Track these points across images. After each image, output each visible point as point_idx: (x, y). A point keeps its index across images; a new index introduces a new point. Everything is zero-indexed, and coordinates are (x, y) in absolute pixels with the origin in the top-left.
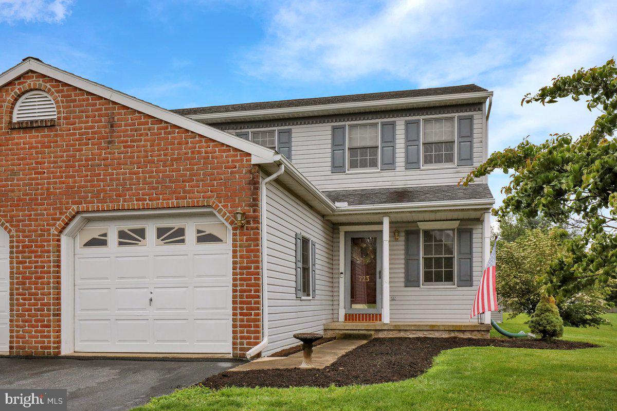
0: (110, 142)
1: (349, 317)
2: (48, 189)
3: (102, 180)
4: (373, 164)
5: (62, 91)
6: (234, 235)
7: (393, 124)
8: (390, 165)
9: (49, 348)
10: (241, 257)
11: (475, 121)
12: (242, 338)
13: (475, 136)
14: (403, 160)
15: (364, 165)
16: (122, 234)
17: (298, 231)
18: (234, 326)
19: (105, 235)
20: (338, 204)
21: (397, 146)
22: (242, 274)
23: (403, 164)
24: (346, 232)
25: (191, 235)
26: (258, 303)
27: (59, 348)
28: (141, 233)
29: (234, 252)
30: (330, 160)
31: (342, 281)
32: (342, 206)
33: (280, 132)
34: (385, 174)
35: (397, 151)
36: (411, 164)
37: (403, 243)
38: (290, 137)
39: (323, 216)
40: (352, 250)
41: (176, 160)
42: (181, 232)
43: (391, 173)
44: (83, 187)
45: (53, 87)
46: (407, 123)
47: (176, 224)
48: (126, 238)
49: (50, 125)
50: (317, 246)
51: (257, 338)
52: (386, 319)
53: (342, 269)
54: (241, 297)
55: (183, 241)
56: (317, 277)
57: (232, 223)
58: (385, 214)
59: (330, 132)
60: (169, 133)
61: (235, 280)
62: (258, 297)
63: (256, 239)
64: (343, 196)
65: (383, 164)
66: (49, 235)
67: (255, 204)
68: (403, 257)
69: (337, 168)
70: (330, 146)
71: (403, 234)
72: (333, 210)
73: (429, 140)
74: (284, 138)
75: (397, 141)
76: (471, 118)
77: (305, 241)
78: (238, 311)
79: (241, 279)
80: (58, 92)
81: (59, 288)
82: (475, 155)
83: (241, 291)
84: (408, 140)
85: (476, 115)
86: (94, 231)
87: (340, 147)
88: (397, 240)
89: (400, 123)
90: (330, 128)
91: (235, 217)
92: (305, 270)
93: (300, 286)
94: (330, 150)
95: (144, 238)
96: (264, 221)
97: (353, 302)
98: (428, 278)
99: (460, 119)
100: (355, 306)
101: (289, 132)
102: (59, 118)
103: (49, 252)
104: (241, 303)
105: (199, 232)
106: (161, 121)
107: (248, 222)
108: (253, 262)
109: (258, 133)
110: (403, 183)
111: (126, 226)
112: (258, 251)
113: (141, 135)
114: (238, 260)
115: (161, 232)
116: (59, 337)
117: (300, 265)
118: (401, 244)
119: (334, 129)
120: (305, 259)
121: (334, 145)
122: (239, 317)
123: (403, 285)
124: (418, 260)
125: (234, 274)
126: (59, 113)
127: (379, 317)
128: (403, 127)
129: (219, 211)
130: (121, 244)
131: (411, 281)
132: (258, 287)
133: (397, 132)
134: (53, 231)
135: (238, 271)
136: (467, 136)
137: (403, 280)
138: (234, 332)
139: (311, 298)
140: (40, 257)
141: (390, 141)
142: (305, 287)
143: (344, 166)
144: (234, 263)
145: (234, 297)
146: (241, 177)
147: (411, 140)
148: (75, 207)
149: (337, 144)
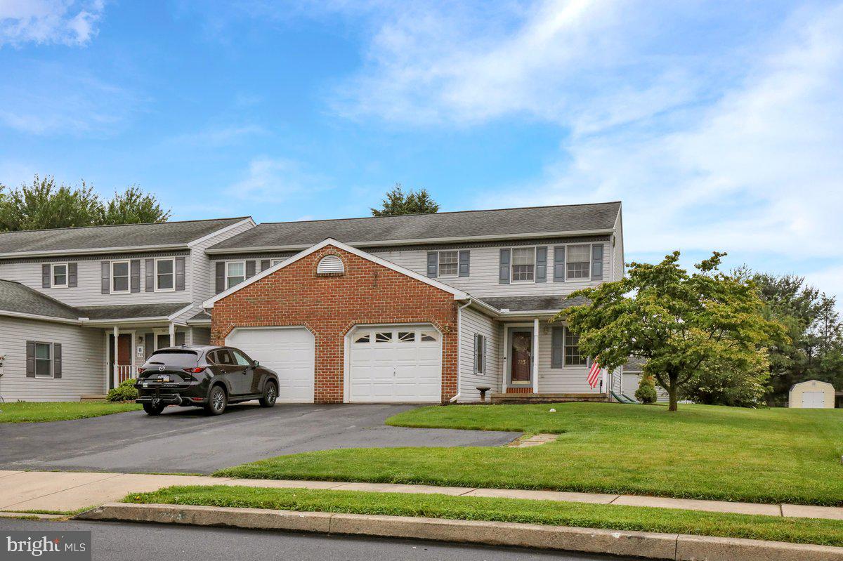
0: (374, 286)
1: (509, 390)
2: (338, 311)
3: (370, 307)
4: (530, 277)
5: (348, 256)
6: (444, 337)
7: (546, 249)
8: (542, 278)
9: (338, 399)
10: (447, 349)
11: (605, 248)
12: (447, 392)
13: (604, 259)
14: (552, 275)
15: (523, 278)
16: (378, 336)
17: (476, 332)
18: (443, 386)
19: (368, 336)
20: (503, 310)
21: (548, 265)
22: (447, 358)
23: (552, 278)
24: (509, 328)
25: (418, 337)
26: (455, 374)
27: (342, 399)
28: (390, 335)
29: (444, 346)
30: (498, 274)
31: (505, 364)
32: (505, 311)
33: (461, 253)
34: (539, 285)
35: (548, 268)
36: (558, 278)
37: (550, 336)
38: (469, 257)
39: (492, 318)
40: (513, 341)
41: (412, 296)
42: (412, 335)
43: (542, 285)
44: (358, 310)
45: (343, 254)
46: (556, 248)
47: (410, 331)
48: (380, 338)
49: (340, 276)
50: (487, 339)
51: (455, 392)
52: (536, 391)
53: (505, 356)
54: (447, 371)
55: (413, 340)
56: (487, 360)
57: (442, 331)
58: (536, 317)
59: (499, 254)
60: (409, 282)
61: (443, 361)
62: (456, 371)
63: (456, 340)
64: (507, 302)
65: (537, 277)
66: (338, 336)
67: (455, 322)
68: (550, 346)
69: (503, 280)
70: (498, 264)
71: (551, 329)
72: (499, 315)
73: (571, 261)
74: (464, 258)
75: (548, 261)
76: (602, 246)
77: (480, 337)
78: (445, 378)
79: (447, 361)
80: (345, 257)
81: (343, 366)
82: (604, 272)
83: (447, 367)
84: (555, 260)
85: (606, 243)
86: (362, 334)
87: (506, 265)
88: (546, 334)
89: (551, 248)
90: (499, 250)
91: (445, 328)
92: (480, 356)
93: (476, 367)
94: (498, 267)
95: (391, 338)
96: (460, 329)
97: (512, 380)
98: (568, 362)
99: (594, 246)
100: (514, 382)
101: (468, 252)
102: (345, 272)
103: (338, 345)
104: (446, 374)
105: (423, 335)
106: (404, 275)
107: (452, 331)
108: (453, 352)
109: (444, 253)
110: (552, 292)
111: (381, 332)
112: (456, 346)
113: (393, 282)
114: (445, 351)
115: (400, 335)
116: (342, 393)
117: (477, 353)
118: (549, 337)
119: (502, 251)
120: (480, 349)
121: (501, 263)
122: (445, 381)
123: (550, 366)
124: (561, 349)
125: (443, 358)
126: (345, 268)
127: (531, 389)
128: (553, 251)
129: (436, 325)
130: (377, 341)
131: (555, 364)
132: (456, 365)
133: (548, 255)
134: (341, 334)
135: (445, 357)
136: (599, 259)
137: (550, 363)
138: (442, 389)
139: (483, 374)
140: (333, 348)
141: (543, 261)
142: (479, 367)
143: (508, 279)
144: (443, 352)
145: (443, 371)
146: (448, 306)
147: (558, 261)
148: (354, 321)
149: (504, 262)
